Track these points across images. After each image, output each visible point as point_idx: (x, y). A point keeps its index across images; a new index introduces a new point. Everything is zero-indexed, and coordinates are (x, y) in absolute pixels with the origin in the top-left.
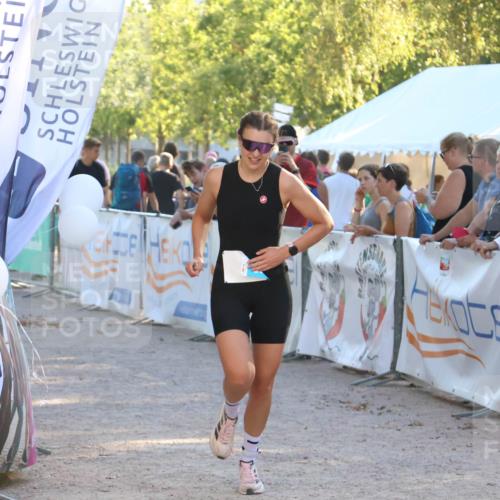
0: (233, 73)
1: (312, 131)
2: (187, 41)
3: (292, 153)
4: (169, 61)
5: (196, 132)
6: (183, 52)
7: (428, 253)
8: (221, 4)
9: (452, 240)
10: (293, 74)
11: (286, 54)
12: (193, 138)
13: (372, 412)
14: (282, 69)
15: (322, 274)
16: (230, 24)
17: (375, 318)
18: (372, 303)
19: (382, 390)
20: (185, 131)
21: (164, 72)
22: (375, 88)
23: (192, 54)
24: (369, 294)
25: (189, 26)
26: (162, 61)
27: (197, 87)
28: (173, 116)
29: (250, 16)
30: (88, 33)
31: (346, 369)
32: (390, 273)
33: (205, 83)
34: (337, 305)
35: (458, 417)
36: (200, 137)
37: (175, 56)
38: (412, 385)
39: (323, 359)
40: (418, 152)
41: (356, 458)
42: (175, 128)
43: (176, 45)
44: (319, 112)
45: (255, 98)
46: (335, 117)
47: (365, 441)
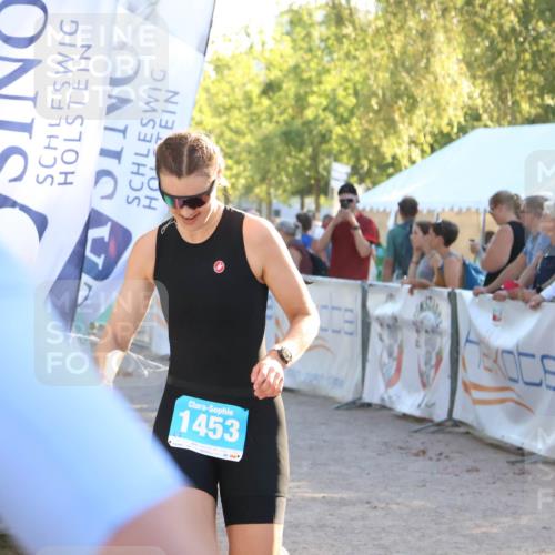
0: (293, 135)
1: (368, 189)
2: (249, 105)
3: (353, 209)
4: (232, 125)
5: (260, 190)
6: (246, 115)
7: (481, 305)
8: (281, 70)
9: (504, 293)
10: (350, 136)
11: (342, 117)
12: (257, 196)
13: (431, 459)
14: (338, 130)
15: (381, 325)
16: (289, 89)
17: (431, 367)
18: (428, 353)
19: (440, 436)
20: (249, 189)
21: (228, 135)
22: (427, 148)
23: (255, 118)
24: (426, 344)
25: (251, 92)
26: (227, 124)
27: (260, 148)
28: (237, 176)
29: (308, 82)
30: (167, 101)
31: (405, 417)
32: (446, 324)
33: (266, 145)
34: (395, 354)
35: (513, 463)
36: (263, 195)
37: (238, 119)
38: (468, 433)
39: (383, 407)
40: (468, 210)
41: (417, 503)
42: (240, 186)
43: (239, 109)
44: (375, 170)
45: (314, 158)
46: (390, 176)
47: (424, 486)
